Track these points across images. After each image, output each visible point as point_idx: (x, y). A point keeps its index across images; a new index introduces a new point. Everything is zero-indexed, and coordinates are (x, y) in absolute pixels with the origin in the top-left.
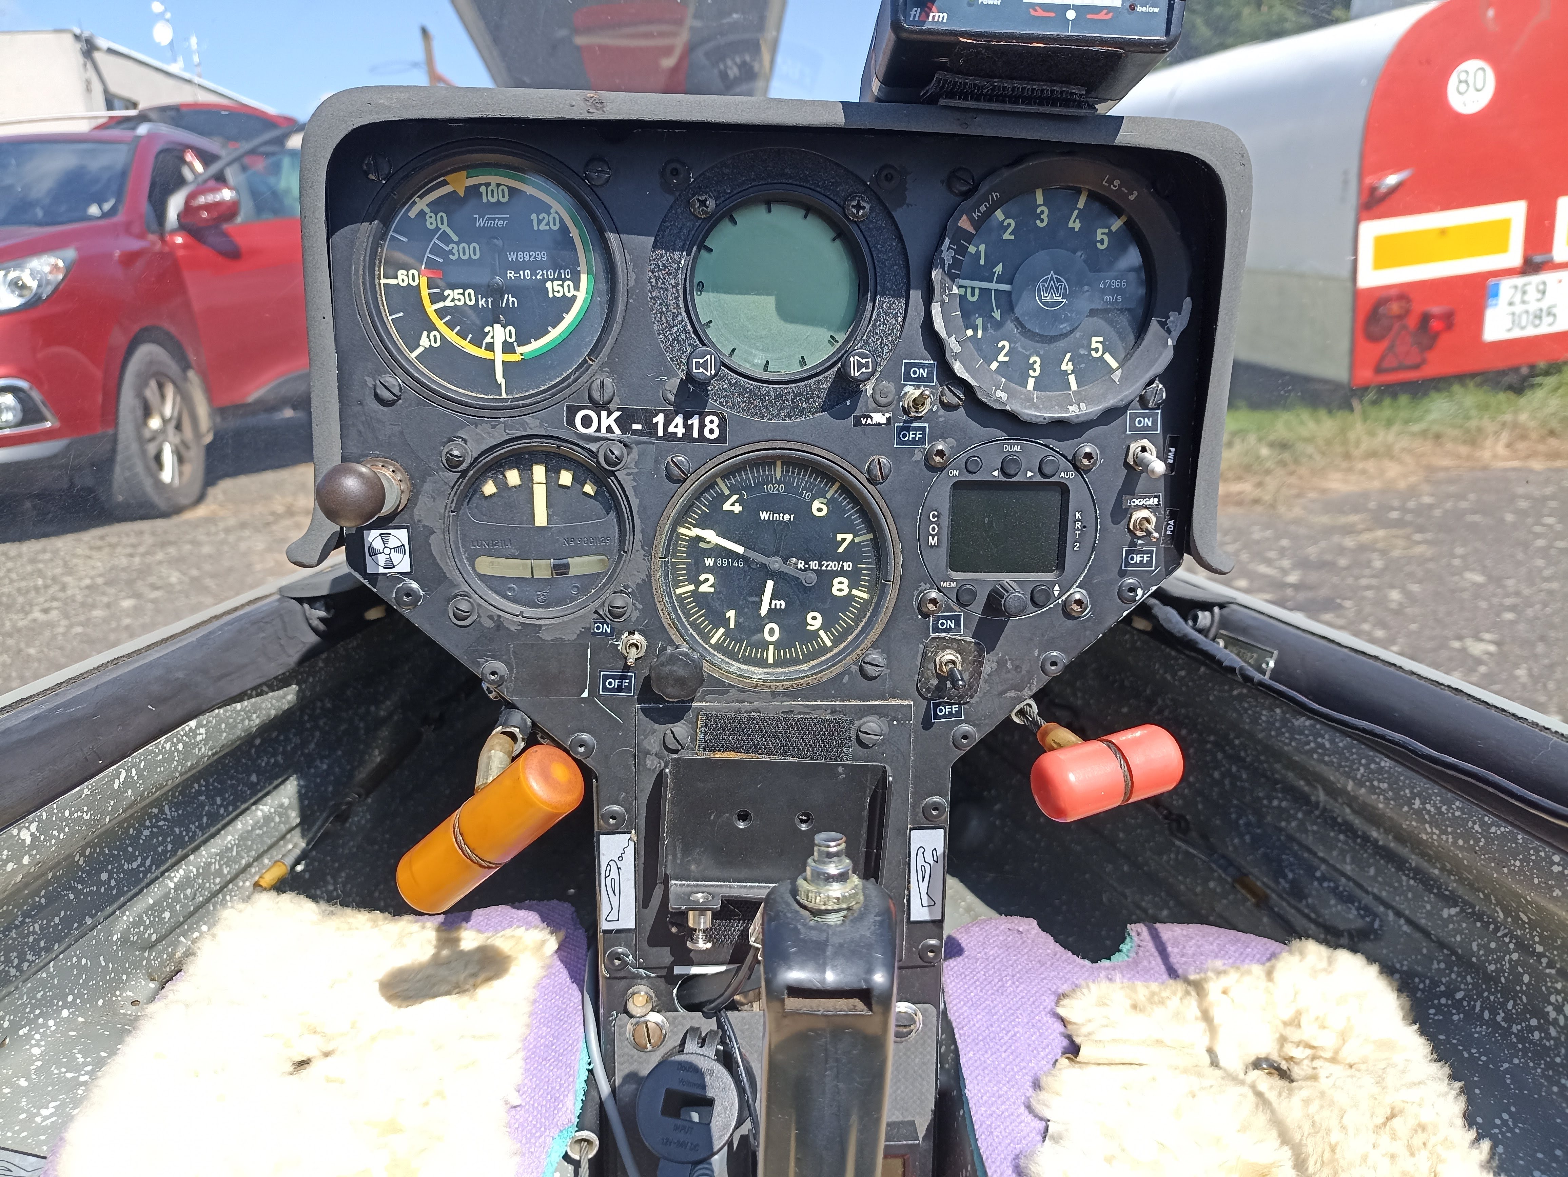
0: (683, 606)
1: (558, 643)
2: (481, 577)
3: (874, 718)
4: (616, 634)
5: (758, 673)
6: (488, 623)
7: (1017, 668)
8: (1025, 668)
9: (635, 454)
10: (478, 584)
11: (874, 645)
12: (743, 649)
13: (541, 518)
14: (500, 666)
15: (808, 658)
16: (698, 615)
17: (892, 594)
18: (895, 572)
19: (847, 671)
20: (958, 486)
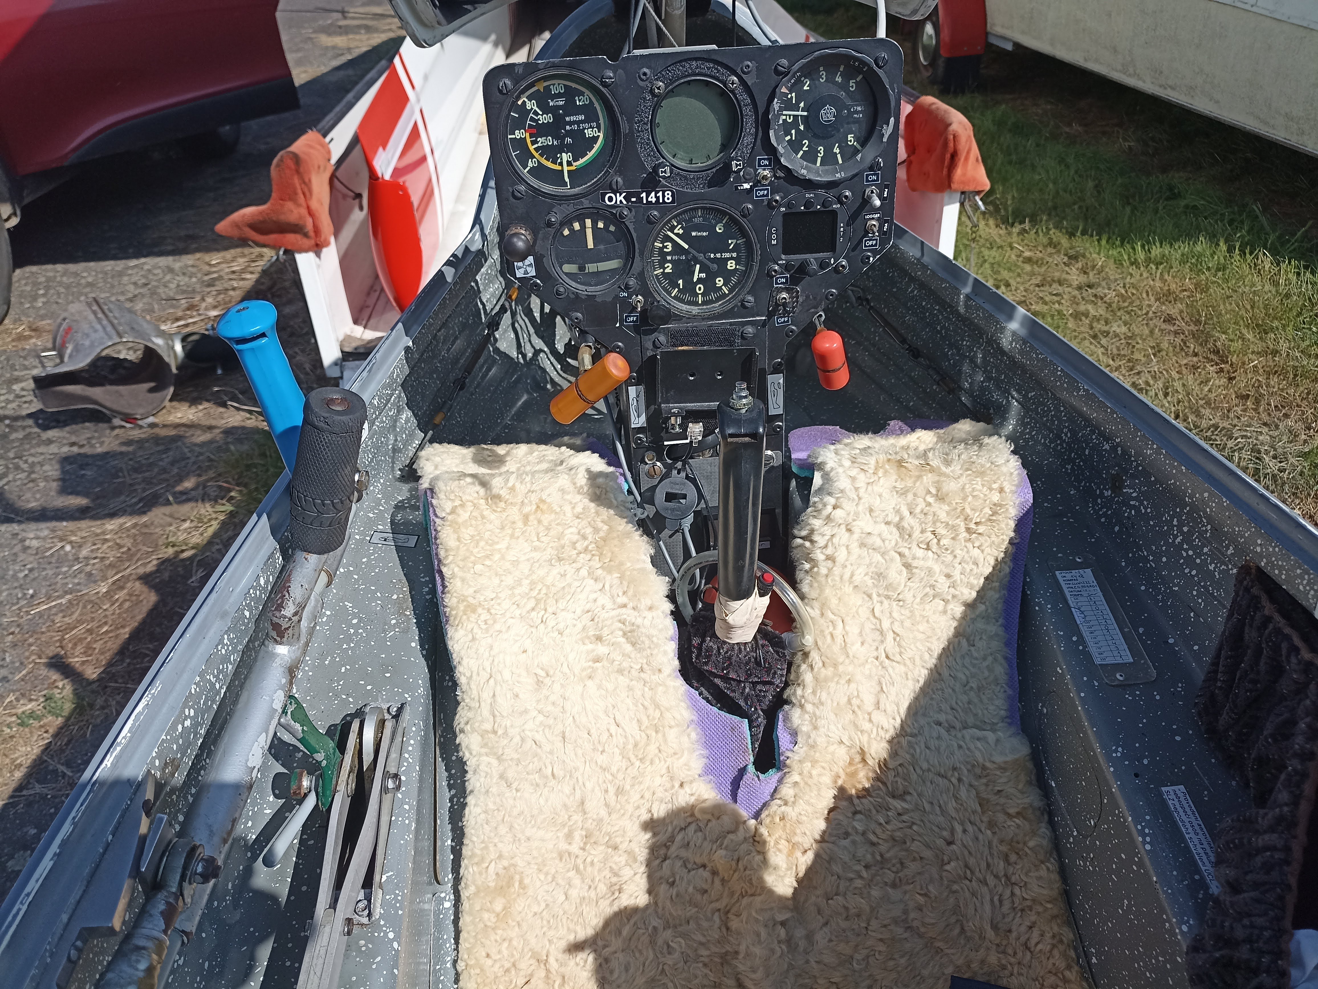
0: (658, 279)
1: (604, 302)
2: (566, 274)
3: (750, 326)
4: (630, 296)
5: (695, 310)
6: (572, 296)
7: (815, 298)
8: (818, 298)
9: (633, 213)
10: (564, 277)
11: (748, 293)
12: (687, 297)
13: (590, 245)
14: (579, 315)
15: (718, 299)
16: (665, 283)
17: (756, 268)
18: (757, 258)
19: (736, 306)
20: (785, 215)
